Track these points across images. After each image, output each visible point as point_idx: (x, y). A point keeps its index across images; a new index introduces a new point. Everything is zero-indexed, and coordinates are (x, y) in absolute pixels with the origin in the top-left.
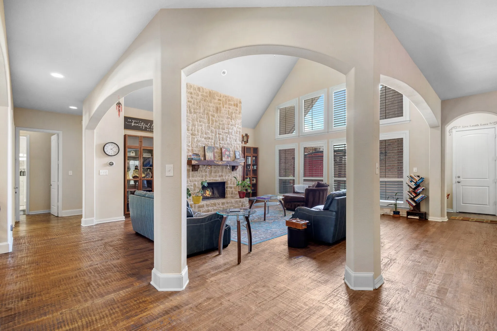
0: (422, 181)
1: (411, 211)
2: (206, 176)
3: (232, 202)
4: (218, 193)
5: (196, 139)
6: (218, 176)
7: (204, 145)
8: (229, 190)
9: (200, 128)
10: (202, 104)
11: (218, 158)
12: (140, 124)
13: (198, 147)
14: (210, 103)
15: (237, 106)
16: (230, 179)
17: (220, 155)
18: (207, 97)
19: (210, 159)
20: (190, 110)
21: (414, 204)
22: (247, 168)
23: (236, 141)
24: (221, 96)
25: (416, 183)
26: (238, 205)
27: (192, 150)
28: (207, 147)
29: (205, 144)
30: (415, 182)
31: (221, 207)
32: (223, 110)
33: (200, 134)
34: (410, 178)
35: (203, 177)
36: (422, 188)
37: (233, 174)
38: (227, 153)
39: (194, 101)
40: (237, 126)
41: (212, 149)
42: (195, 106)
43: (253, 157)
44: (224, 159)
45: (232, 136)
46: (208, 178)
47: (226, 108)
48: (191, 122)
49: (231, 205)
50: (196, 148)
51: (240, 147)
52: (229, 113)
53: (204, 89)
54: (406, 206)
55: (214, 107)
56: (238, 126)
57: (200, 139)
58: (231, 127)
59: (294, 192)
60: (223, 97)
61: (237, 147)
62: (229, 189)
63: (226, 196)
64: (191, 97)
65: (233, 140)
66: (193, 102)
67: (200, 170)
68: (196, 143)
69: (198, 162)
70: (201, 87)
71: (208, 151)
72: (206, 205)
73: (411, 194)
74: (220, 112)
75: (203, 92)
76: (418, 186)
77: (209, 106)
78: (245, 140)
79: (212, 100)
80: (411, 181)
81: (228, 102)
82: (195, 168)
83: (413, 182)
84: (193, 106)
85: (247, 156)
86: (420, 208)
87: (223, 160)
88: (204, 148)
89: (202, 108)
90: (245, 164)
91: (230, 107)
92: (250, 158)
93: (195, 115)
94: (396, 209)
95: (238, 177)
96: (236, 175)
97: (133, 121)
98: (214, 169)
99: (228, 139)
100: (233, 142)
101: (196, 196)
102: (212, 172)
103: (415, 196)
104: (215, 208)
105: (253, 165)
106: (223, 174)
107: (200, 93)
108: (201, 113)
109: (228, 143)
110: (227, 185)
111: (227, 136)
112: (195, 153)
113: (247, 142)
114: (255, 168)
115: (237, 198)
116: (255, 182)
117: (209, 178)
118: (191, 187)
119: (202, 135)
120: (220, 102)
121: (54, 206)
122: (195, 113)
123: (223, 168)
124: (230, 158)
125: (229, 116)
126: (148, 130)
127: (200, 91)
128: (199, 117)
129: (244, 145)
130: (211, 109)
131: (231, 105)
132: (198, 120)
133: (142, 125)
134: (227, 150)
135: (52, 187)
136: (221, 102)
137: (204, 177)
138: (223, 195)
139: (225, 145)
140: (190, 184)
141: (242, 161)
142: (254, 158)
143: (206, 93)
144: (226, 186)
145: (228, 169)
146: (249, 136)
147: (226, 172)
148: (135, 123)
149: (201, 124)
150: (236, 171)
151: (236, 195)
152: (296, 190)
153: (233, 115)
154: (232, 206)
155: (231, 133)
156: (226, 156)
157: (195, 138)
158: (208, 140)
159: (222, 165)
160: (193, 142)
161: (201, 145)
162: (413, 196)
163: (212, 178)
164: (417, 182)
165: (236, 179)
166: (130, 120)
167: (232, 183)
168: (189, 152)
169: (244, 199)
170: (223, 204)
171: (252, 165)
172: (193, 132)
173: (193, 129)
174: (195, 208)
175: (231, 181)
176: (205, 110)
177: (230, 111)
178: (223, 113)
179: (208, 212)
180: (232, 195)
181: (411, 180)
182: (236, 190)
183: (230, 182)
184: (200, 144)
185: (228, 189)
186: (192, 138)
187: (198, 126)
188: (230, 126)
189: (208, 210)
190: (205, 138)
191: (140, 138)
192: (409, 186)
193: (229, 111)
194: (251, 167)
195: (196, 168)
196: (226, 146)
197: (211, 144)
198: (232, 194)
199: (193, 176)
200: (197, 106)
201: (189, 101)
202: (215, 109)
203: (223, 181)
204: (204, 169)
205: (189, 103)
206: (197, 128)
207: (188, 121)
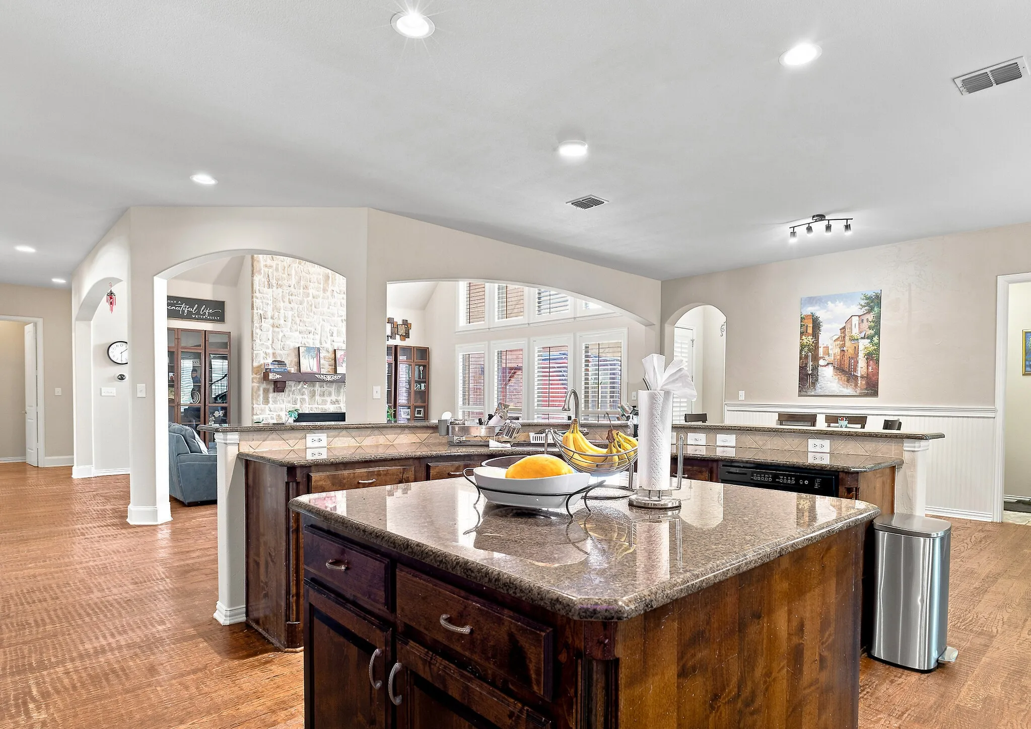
2: (302, 401)
5: (281, 335)
6: (329, 401)
9: (290, 313)
10: (295, 270)
11: (326, 368)
12: (179, 307)
13: (286, 349)
17: (333, 362)
19: (309, 370)
20: (268, 283)
27: (273, 354)
28: (305, 349)
33: (289, 324)
35: (296, 402)
39: (277, 264)
41: (315, 351)
42: (280, 273)
43: (422, 366)
44: (340, 370)
46: (307, 406)
48: (270, 302)
50: (281, 351)
55: (319, 274)
57: (290, 334)
66: (274, 266)
67: (290, 391)
68: (282, 341)
69: (282, 376)
71: (307, 357)
74: (332, 282)
78: (402, 332)
82: (278, 386)
84: (275, 274)
87: (338, 372)
88: (297, 350)
93: (280, 290)
98: (319, 389)
102: (315, 394)
105: (419, 383)
106: (341, 398)
108: (292, 286)
112: (279, 359)
113: (407, 335)
114: (423, 389)
116: (422, 415)
117: (309, 404)
119: (295, 326)
121: (30, 449)
122: (279, 286)
123: (339, 388)
126: (194, 317)
128: (287, 295)
132: (286, 300)
133: (184, 308)
135: (27, 416)
137: (299, 404)
140: (269, 414)
142: (421, 369)
146: (410, 324)
149: (292, 305)
157: (279, 332)
158: (306, 336)
159: (336, 382)
160: (275, 340)
161: (292, 344)
163: (316, 406)
168: (268, 358)
171: (413, 382)
172: (276, 320)
173: (276, 317)
184: (288, 343)
186: (273, 332)
187: (286, 310)
190: (301, 333)
194: (415, 387)
199: (275, 402)
200: (284, 273)
201: (266, 266)
202: (321, 277)
203: (339, 411)
204: (299, 388)
205: (266, 270)
206: (284, 313)
207: (264, 301)
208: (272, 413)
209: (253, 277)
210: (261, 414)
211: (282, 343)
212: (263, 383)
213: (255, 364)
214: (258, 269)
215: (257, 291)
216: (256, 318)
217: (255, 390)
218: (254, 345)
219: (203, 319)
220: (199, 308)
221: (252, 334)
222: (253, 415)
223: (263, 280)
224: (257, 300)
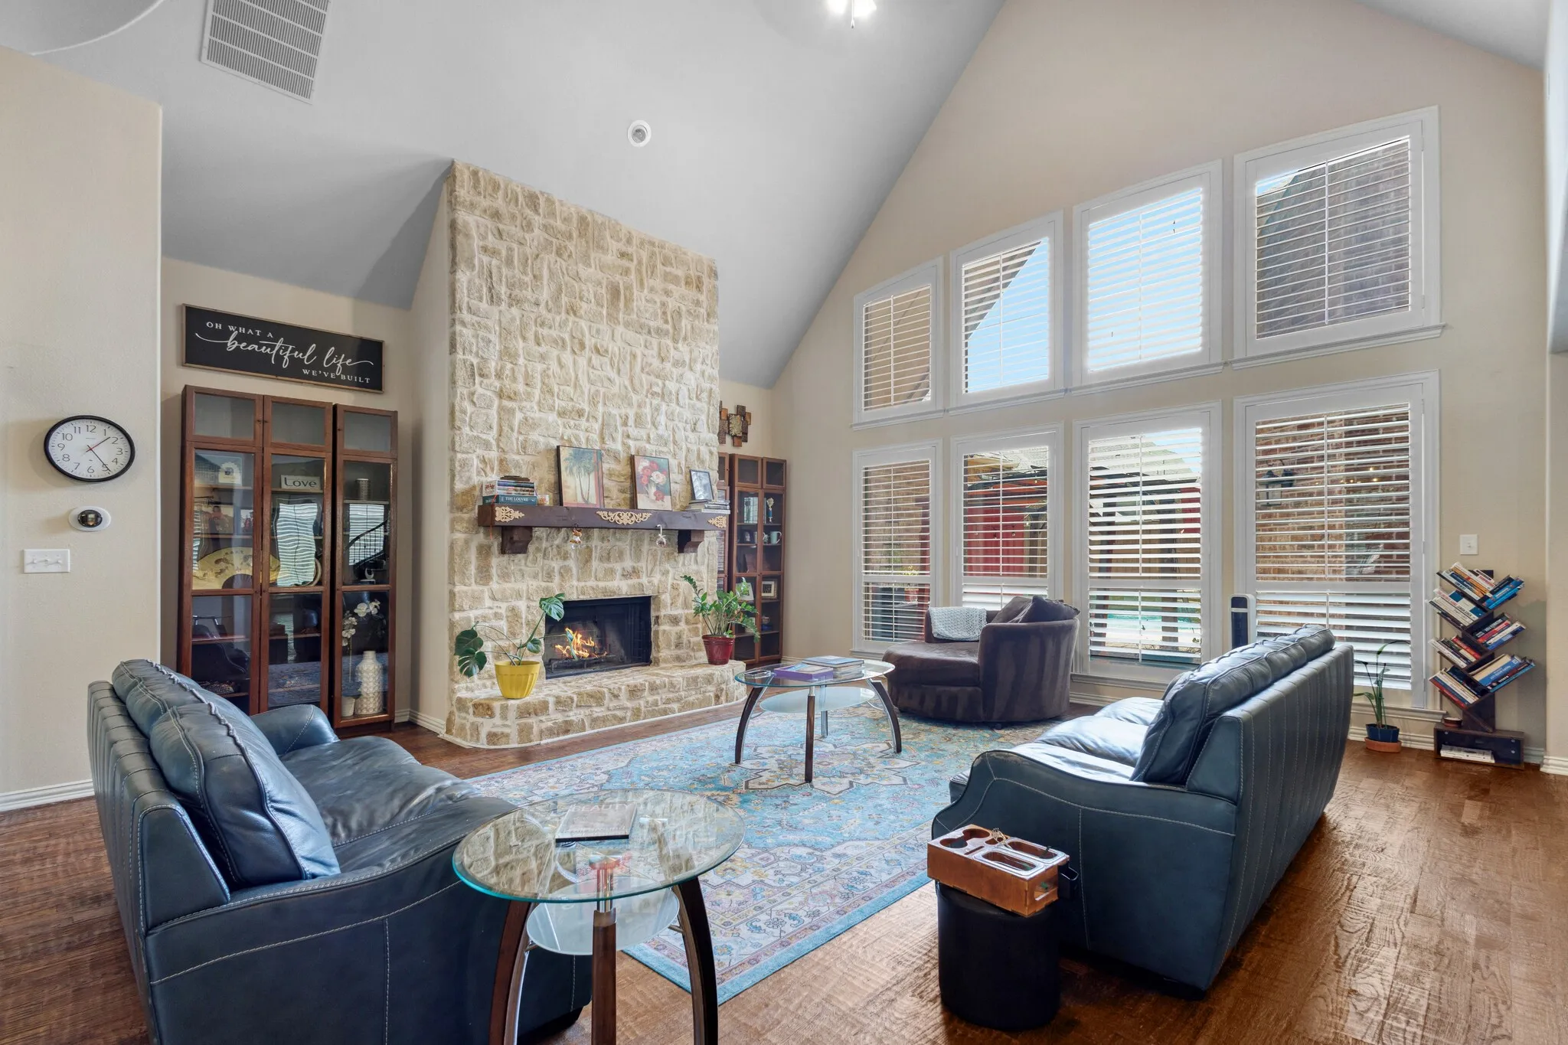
0: (1514, 595)
1: (1452, 728)
2: (565, 572)
3: (672, 685)
4: (624, 645)
5: (519, 416)
6: (619, 572)
7: (555, 443)
8: (664, 631)
9: (539, 367)
10: (549, 268)
11: (616, 496)
12: (267, 346)
13: (529, 450)
14: (580, 265)
15: (699, 288)
16: (669, 587)
17: (628, 484)
18: (570, 237)
19: (580, 500)
20: (490, 289)
21: (1471, 698)
22: (742, 539)
23: (694, 430)
24: (629, 241)
25: (1480, 605)
26: (700, 696)
27: (501, 461)
28: (571, 451)
29: (562, 438)
30: (1477, 598)
31: (627, 708)
32: (640, 299)
33: (537, 392)
34: (1454, 581)
35: (549, 576)
36: (1508, 626)
37: (684, 564)
38: (658, 478)
39: (510, 249)
40: (698, 367)
41: (592, 458)
42: (516, 271)
43: (768, 496)
44: (642, 503)
45: (678, 409)
46: (575, 583)
47: (652, 290)
48: (494, 338)
49: (671, 695)
50: (519, 454)
51: (711, 453)
52: (664, 313)
53: (557, 204)
54: (1426, 702)
55: (600, 284)
56: (704, 367)
57: (537, 415)
58: (676, 372)
59: (931, 639)
60: (642, 243)
61: (699, 454)
62: (665, 627)
63: (654, 654)
64: (496, 232)
65: (681, 425)
66: (504, 253)
67: (538, 550)
68: (520, 432)
69: (522, 515)
70: (542, 193)
71: (575, 469)
72: (559, 702)
73: (1456, 652)
74: (626, 305)
75: (552, 214)
76: (1487, 615)
77: (577, 277)
78: (736, 429)
79: (593, 255)
80: (1459, 595)
81: (659, 266)
82: (512, 538)
83: (1464, 599)
84: (504, 271)
85: (742, 494)
86: (1493, 716)
87: (641, 505)
88: (554, 453)
89: (545, 282)
90: (736, 524)
91: (671, 287)
92: (754, 501)
93: (515, 311)
94: (1379, 715)
95: (705, 576)
96: (694, 567)
97: (231, 328)
98: (600, 543)
99: (662, 419)
100: (680, 435)
101: (512, 663)
102: (590, 556)
103: (1473, 659)
104: (598, 712)
105: (768, 530)
106: (642, 565)
107: (537, 218)
108: (543, 305)
109: (661, 437)
110: (658, 610)
111: (657, 409)
112: (514, 473)
113: (743, 437)
114: (775, 541)
115: (701, 661)
116: (772, 594)
117: (578, 580)
118: (494, 623)
119: (548, 396)
120: (625, 262)
122: (514, 301)
123: (639, 541)
124: (667, 498)
125: (665, 326)
126: (306, 372)
127: (536, 211)
128: (532, 323)
129: (728, 448)
130: (589, 291)
131: (675, 280)
132: (530, 336)
133: (280, 349)
134: (655, 466)
136: (633, 266)
137: (557, 579)
138: (640, 652)
139: (648, 446)
140: (490, 608)
141: (719, 511)
142: (771, 502)
143: (566, 220)
144: (653, 614)
145: (661, 543)
146: (750, 414)
147: (654, 556)
148: (240, 338)
149: (543, 349)
150: (695, 551)
151: (693, 650)
152: (939, 628)
153: (683, 324)
154: (674, 701)
155: (674, 397)
156: (653, 490)
157: (513, 410)
158: (572, 423)
159: (636, 528)
160: (506, 429)
161: (543, 440)
162: (1465, 659)
163: (592, 583)
164: (1485, 598)
165: (695, 587)
166: (219, 326)
167: (680, 600)
168: (488, 469)
169: (727, 666)
170: (634, 692)
171: (760, 529)
172: (507, 382)
173: (507, 372)
174: (504, 717)
175: (676, 593)
176: (559, 291)
177: (672, 304)
178: (639, 309)
179: (567, 732)
180: (679, 652)
181: (1454, 590)
182: (695, 631)
183: (669, 597)
184: (534, 436)
185: (662, 628)
186: (501, 408)
187: (529, 358)
188: (668, 365)
189: (566, 722)
190: (562, 414)
191: (259, 404)
192: (1445, 615)
193: (663, 304)
194: (761, 538)
195: (516, 538)
196: (654, 448)
197: (587, 439)
198: (677, 646)
199: (505, 576)
200: (525, 273)
201: (485, 249)
202: (604, 291)
203: (638, 594)
204: (557, 542)
205: (486, 259)
206: (526, 366)
207: (481, 333)
208: (497, 604)
209: (453, 272)
210: (471, 608)
211: (521, 438)
212: (477, 532)
213: (459, 486)
214: (466, 254)
215: (464, 307)
216: (461, 374)
217: (458, 549)
218: (457, 439)
219: (328, 380)
220: (320, 353)
221: (452, 413)
222: (453, 610)
223: (477, 281)
224: (465, 331)
